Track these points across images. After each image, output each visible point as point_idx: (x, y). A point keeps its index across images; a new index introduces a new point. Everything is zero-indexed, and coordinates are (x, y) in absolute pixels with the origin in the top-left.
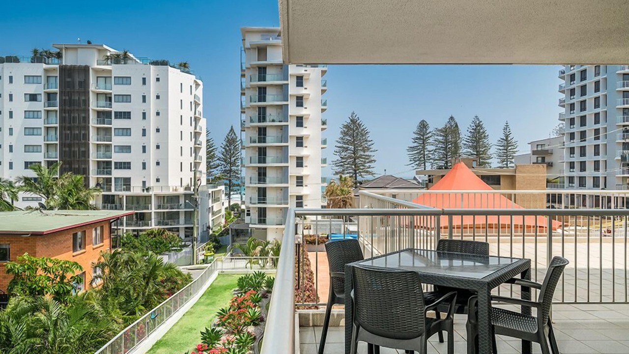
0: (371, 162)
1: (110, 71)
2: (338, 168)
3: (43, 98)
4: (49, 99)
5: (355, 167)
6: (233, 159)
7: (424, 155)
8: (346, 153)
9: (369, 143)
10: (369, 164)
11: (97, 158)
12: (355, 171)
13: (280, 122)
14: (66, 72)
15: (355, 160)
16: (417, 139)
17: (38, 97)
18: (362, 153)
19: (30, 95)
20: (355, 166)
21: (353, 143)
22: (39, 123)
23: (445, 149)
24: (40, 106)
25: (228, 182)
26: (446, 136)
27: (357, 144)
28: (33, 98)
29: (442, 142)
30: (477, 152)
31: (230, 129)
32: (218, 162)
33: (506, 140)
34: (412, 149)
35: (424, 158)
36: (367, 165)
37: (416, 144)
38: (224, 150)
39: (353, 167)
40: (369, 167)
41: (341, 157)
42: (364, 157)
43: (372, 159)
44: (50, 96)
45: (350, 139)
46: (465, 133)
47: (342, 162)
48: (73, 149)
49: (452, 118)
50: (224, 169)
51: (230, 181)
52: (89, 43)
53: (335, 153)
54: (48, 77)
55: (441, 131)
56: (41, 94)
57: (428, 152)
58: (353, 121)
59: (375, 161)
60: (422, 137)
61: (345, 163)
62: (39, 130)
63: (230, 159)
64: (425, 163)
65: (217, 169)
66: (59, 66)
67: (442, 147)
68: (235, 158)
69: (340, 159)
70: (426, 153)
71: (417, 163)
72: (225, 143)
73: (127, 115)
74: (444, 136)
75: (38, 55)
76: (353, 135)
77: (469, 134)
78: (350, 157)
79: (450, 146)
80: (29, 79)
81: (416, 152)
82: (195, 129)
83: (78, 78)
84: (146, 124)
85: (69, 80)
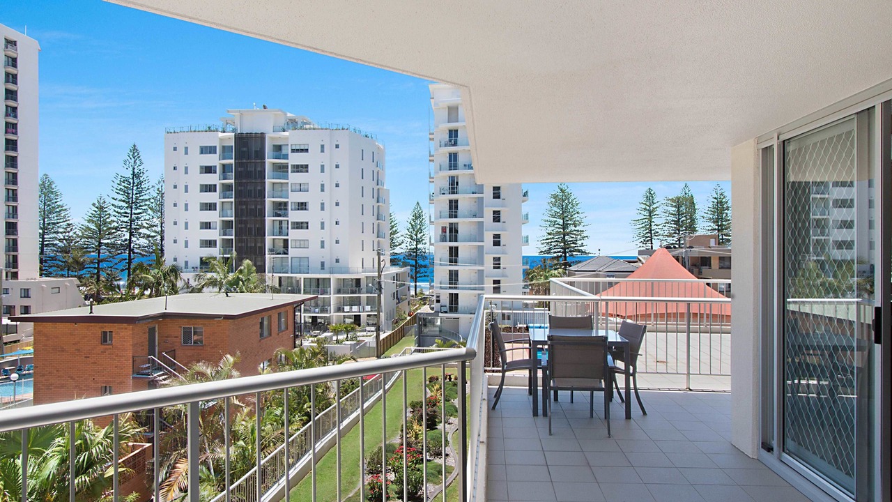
1: (287, 138)
2: (543, 245)
3: (218, 170)
4: (224, 172)
5: (564, 245)
6: (419, 236)
7: (651, 230)
8: (553, 228)
9: (581, 216)
10: (582, 241)
11: (273, 235)
12: (565, 249)
13: (473, 193)
14: (241, 140)
15: (564, 236)
16: (642, 210)
17: (214, 169)
18: (573, 228)
19: (206, 167)
20: (564, 243)
21: (562, 216)
23: (677, 222)
24: (215, 178)
25: (414, 263)
26: (678, 207)
27: (566, 217)
28: (209, 170)
29: (673, 214)
30: (719, 226)
32: (402, 238)
34: (637, 222)
35: (651, 233)
36: (579, 242)
37: (641, 217)
38: (409, 225)
39: (562, 244)
41: (547, 233)
42: (575, 232)
43: (585, 235)
44: (225, 168)
45: (558, 211)
47: (548, 239)
48: (249, 226)
50: (409, 247)
51: (416, 261)
52: (265, 107)
54: (223, 148)
55: (672, 200)
56: (216, 166)
57: (656, 227)
60: (648, 208)
61: (552, 240)
63: (416, 235)
64: (651, 240)
65: (400, 246)
66: (235, 136)
67: (673, 221)
68: (422, 234)
69: (546, 235)
70: (653, 227)
71: (642, 240)
72: (410, 217)
73: (304, 187)
74: (675, 206)
76: (562, 206)
78: (558, 233)
79: (684, 218)
80: (205, 149)
81: (641, 226)
82: (378, 202)
83: (254, 147)
84: (325, 197)
85: (245, 149)
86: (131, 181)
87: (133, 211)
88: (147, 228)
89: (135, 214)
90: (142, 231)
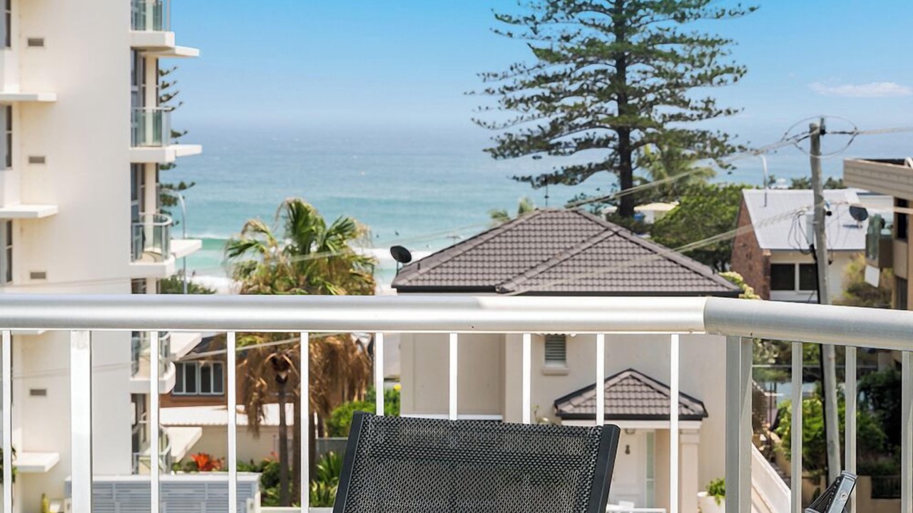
2: (512, 114)
5: (621, 112)
8: (567, 27)
15: (621, 66)
20: (622, 101)
36: (695, 95)
40: (708, 110)
41: (537, 52)
42: (671, 48)
43: (721, 62)
47: (542, 80)
53: (504, 27)
59: (737, 72)
61: (565, 85)
69: (533, 60)
78: (592, 51)
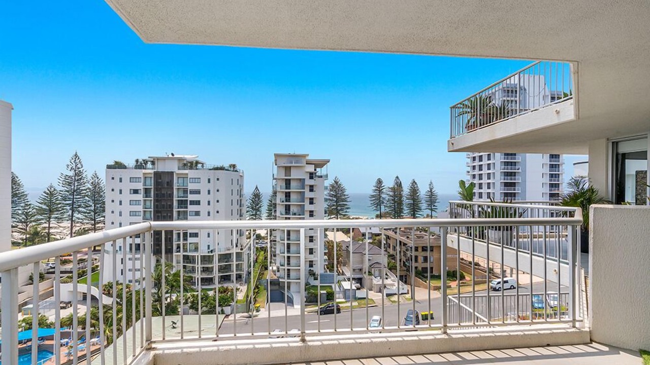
0: (348, 208)
1: (187, 174)
3: (142, 192)
4: (146, 193)
5: (337, 212)
8: (331, 203)
9: (346, 197)
13: (299, 215)
14: (158, 175)
16: (376, 190)
17: (139, 191)
18: (342, 203)
19: (134, 190)
21: (335, 196)
22: (140, 208)
24: (140, 197)
26: (394, 192)
27: (338, 197)
28: (136, 192)
29: (392, 196)
31: (255, 188)
33: (431, 192)
34: (373, 196)
35: (380, 202)
37: (375, 193)
38: (251, 201)
42: (343, 205)
44: (147, 191)
45: (334, 193)
46: (406, 190)
49: (397, 177)
52: (173, 155)
54: (145, 177)
55: (391, 188)
56: (141, 190)
58: (336, 182)
60: (379, 189)
62: (140, 213)
64: (380, 206)
66: (154, 171)
67: (391, 199)
70: (381, 199)
71: (376, 206)
72: (252, 196)
73: (198, 203)
75: (139, 163)
76: (336, 190)
77: (409, 191)
79: (397, 198)
80: (132, 180)
81: (375, 198)
82: (240, 197)
83: (166, 179)
84: (210, 208)
85: (160, 181)
86: (73, 178)
87: (75, 197)
88: (84, 208)
89: (76, 198)
90: (80, 209)
